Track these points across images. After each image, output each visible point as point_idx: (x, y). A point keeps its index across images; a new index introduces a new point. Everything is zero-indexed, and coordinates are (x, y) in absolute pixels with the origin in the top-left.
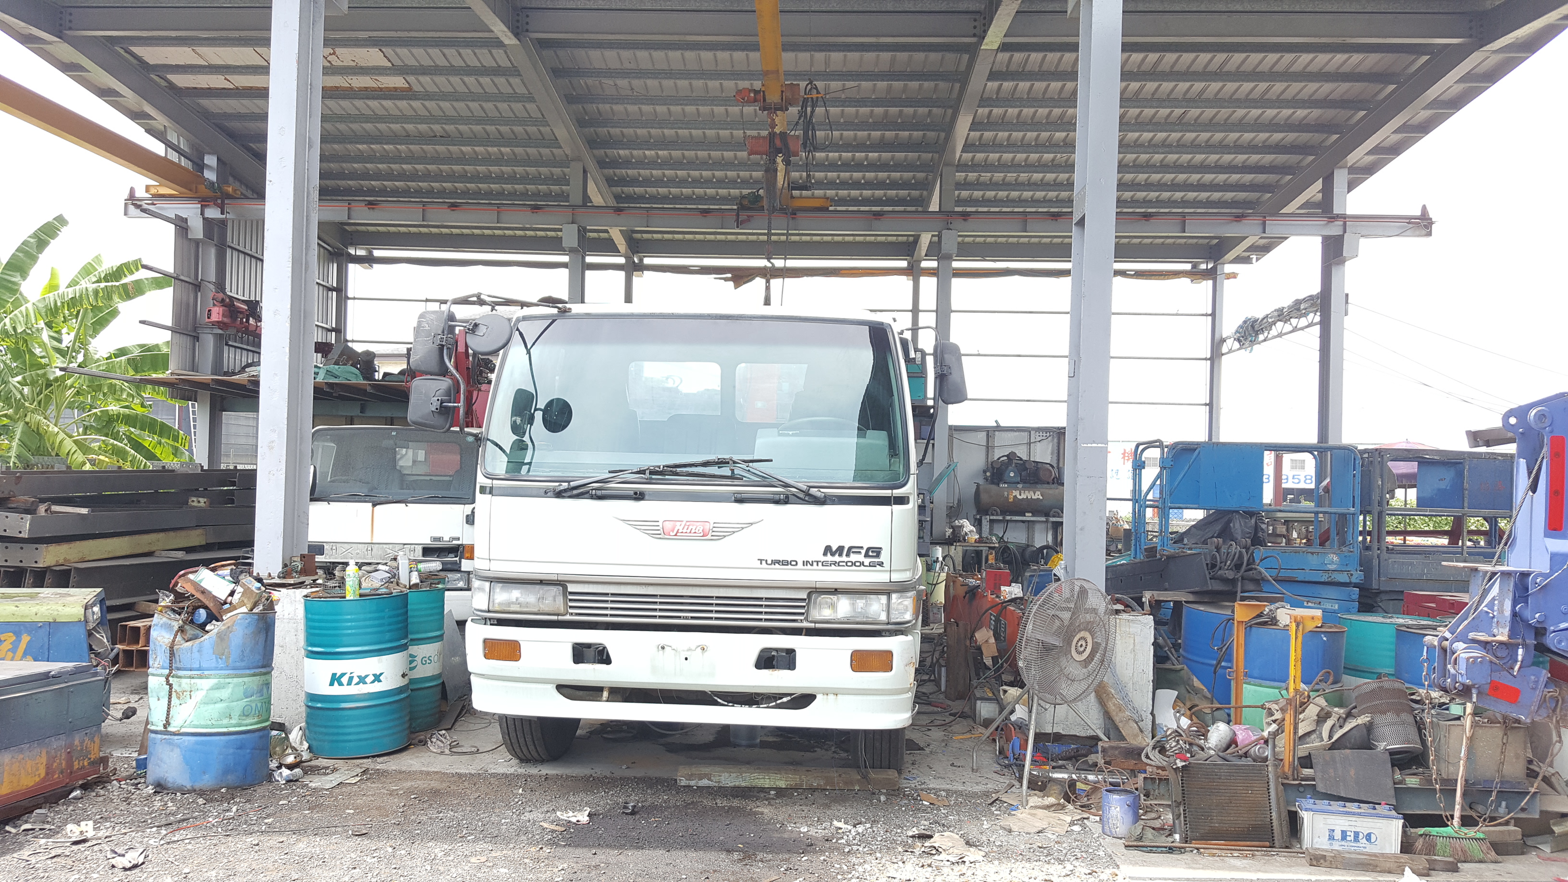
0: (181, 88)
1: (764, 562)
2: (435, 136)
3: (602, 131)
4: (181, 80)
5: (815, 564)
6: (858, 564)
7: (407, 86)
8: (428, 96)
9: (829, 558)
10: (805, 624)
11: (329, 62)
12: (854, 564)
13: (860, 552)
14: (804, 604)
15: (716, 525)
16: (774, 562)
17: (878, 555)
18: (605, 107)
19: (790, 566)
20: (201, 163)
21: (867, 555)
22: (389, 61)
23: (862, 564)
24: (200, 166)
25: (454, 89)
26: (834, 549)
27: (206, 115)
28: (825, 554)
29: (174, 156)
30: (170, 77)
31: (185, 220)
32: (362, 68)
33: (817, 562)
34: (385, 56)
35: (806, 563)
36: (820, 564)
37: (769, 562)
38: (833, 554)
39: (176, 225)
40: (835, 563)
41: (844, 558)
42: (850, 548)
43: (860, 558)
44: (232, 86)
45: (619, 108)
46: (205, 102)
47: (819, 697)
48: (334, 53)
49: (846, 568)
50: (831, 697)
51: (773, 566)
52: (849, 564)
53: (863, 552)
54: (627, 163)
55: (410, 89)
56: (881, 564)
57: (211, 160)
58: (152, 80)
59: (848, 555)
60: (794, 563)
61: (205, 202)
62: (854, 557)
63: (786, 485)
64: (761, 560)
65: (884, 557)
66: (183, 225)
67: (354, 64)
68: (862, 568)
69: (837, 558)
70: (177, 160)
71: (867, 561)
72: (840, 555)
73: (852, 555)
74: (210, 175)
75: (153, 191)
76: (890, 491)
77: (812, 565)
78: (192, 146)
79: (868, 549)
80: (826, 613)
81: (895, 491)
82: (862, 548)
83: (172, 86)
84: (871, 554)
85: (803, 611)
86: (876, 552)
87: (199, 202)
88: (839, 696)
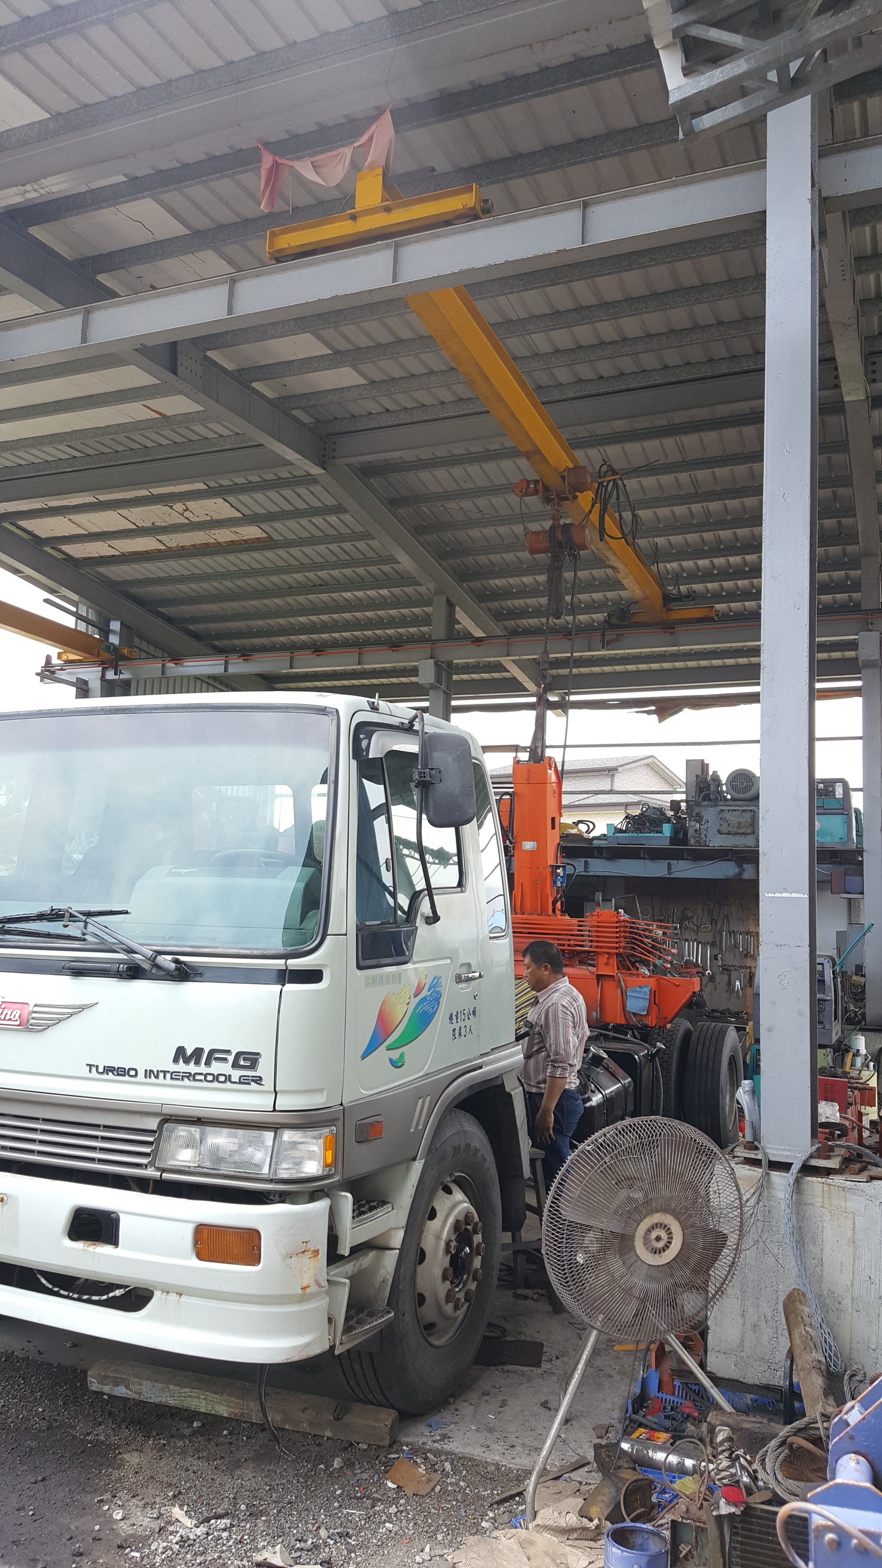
0: (78, 559)
1: (94, 1069)
2: (315, 586)
3: (470, 560)
4: (77, 551)
5: (161, 1075)
6: (222, 1079)
7: (265, 535)
8: (287, 544)
9: (182, 1067)
10: (151, 1173)
11: (187, 518)
12: (216, 1078)
13: (225, 1060)
14: (151, 1139)
15: (36, 1009)
16: (108, 1070)
17: (253, 1065)
18: (461, 534)
19: (127, 1078)
20: (106, 628)
21: (235, 1065)
22: (239, 511)
23: (228, 1078)
24: (105, 632)
25: (310, 533)
26: (189, 1053)
27: (110, 584)
28: (176, 1060)
29: (82, 627)
30: (64, 548)
31: (86, 683)
32: (217, 521)
33: (165, 1072)
34: (232, 506)
35: (149, 1073)
36: (168, 1075)
37: (101, 1070)
38: (187, 1061)
39: (77, 688)
40: (190, 1076)
41: (203, 1068)
42: (212, 1052)
43: (225, 1068)
44: (118, 553)
45: (475, 533)
46: (103, 570)
47: (157, 1294)
48: (187, 509)
49: (205, 1084)
50: (173, 1297)
51: (105, 1076)
52: (210, 1078)
53: (231, 1058)
54: (507, 593)
55: (270, 537)
56: (258, 1080)
57: (115, 625)
58: (46, 552)
59: (208, 1063)
60: (132, 1073)
61: (105, 665)
62: (217, 1068)
63: (130, 951)
64: (90, 1066)
65: (264, 1069)
66: (84, 687)
67: (208, 518)
68: (228, 1085)
69: (192, 1068)
70: (84, 630)
71: (236, 1074)
72: (197, 1063)
73: (214, 1063)
74: (114, 640)
75: (64, 657)
76: (282, 961)
77: (157, 1077)
78: (99, 614)
79: (239, 1055)
80: (185, 1157)
81: (291, 962)
82: (228, 1052)
83: (69, 558)
84: (242, 1063)
85: (147, 1150)
86: (250, 1059)
87: (99, 665)
88: (184, 1298)
